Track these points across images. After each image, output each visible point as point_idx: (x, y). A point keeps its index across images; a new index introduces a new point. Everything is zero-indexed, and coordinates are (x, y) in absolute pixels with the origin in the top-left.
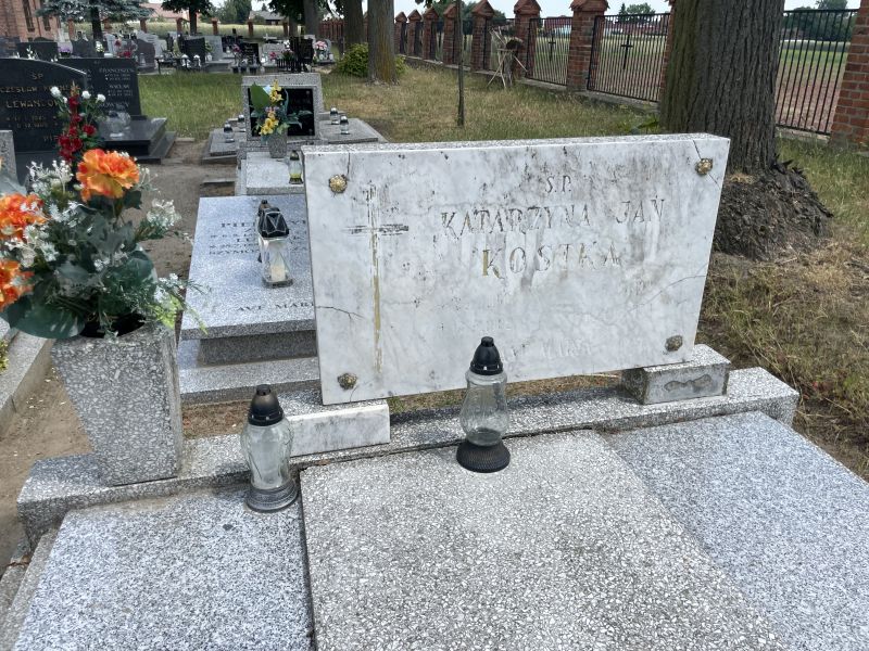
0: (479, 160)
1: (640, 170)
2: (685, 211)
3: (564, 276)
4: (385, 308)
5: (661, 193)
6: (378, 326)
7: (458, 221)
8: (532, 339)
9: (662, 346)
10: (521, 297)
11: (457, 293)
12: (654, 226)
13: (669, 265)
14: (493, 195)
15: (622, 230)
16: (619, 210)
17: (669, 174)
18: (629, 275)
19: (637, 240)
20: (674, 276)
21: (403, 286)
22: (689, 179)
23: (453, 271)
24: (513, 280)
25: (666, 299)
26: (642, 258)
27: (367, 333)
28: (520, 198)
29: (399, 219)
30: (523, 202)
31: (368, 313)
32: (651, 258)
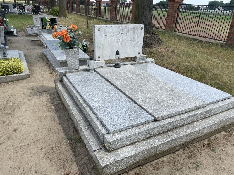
0: (115, 27)
1: (134, 29)
2: (140, 34)
3: (126, 43)
4: (104, 47)
5: (137, 32)
6: (103, 49)
7: (113, 34)
8: (122, 52)
9: (138, 53)
10: (120, 46)
11: (113, 45)
12: (136, 36)
13: (138, 42)
14: (117, 32)
15: (132, 37)
16: (132, 34)
17: (138, 29)
18: (133, 43)
19: (134, 38)
20: (139, 43)
21: (106, 44)
22: (140, 30)
23: (112, 42)
24: (120, 43)
25: (138, 47)
26: (135, 41)
27: (102, 50)
28: (120, 32)
29: (106, 34)
30: (121, 32)
31: (102, 47)
32: (136, 41)
